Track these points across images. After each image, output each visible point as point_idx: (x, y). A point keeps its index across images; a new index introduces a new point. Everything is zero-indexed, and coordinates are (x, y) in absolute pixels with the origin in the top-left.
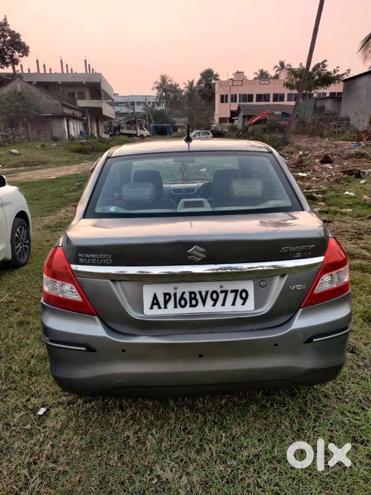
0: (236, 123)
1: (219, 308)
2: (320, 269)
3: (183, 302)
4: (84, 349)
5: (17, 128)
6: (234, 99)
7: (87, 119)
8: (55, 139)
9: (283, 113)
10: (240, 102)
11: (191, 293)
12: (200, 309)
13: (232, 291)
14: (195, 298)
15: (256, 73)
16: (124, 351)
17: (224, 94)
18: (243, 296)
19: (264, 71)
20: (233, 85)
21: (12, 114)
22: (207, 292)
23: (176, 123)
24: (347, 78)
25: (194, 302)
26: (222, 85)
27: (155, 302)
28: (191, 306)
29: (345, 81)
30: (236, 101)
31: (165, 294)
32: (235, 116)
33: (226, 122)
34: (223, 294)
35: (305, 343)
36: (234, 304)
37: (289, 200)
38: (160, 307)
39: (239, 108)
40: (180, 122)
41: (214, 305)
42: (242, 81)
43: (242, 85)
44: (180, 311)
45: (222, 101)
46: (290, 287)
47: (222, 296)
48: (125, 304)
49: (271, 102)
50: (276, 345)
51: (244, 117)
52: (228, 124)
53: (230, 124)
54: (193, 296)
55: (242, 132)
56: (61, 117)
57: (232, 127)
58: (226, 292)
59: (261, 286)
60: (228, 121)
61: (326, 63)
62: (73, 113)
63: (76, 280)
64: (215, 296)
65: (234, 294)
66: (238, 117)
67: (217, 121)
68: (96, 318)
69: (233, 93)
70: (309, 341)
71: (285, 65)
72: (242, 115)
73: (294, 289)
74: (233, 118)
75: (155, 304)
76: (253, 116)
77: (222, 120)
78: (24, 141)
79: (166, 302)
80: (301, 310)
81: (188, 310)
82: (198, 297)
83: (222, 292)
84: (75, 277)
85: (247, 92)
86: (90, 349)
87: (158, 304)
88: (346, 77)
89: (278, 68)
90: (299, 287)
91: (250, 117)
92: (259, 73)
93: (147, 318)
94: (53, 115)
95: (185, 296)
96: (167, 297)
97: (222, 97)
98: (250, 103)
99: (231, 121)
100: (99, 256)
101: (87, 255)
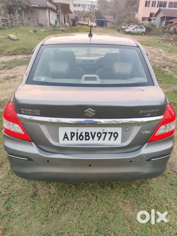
0: (153, 22)
1: (101, 142)
2: (160, 123)
3: (81, 138)
4: (26, 159)
5: (14, 15)
7: (60, 11)
8: (41, 26)
10: (157, 7)
11: (86, 133)
12: (91, 141)
13: (109, 133)
14: (88, 136)
16: (48, 161)
17: (148, 1)
18: (115, 135)
21: (10, 2)
22: (95, 133)
25: (87, 138)
27: (66, 137)
28: (86, 140)
30: (155, 6)
31: (71, 133)
33: (146, 21)
34: (104, 134)
35: (146, 161)
36: (110, 140)
37: (146, 78)
38: (68, 140)
39: (159, 11)
41: (99, 140)
44: (79, 142)
45: (146, 6)
46: (142, 132)
48: (48, 138)
50: (131, 162)
54: (87, 134)
56: (45, 8)
57: (151, 24)
58: (106, 133)
59: (126, 131)
62: (52, 6)
63: (21, 122)
64: (99, 135)
65: (110, 134)
68: (33, 143)
69: (154, 0)
70: (150, 160)
72: (161, 16)
73: (144, 133)
74: (151, 18)
75: (66, 138)
77: (144, 19)
78: (19, 25)
79: (72, 137)
80: (146, 144)
81: (84, 142)
82: (90, 135)
83: (103, 133)
84: (20, 121)
86: (30, 159)
87: (67, 138)
90: (147, 132)
93: (61, 145)
94: (40, 6)
95: (82, 134)
96: (73, 134)
97: (146, 2)
98: (165, 8)
99: (149, 20)
100: (32, 111)
101: (26, 110)
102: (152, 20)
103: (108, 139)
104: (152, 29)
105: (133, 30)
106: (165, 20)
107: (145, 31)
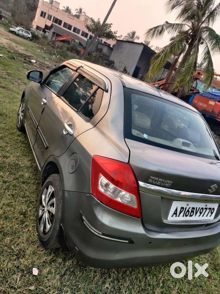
0: (47, 34)
3: (187, 213)
4: (127, 242)
6: (50, 17)
9: (80, 43)
10: (53, 22)
11: (193, 208)
12: (193, 218)
13: (209, 209)
14: (193, 212)
15: (64, 7)
16: (150, 243)
17: (44, 11)
18: (212, 211)
19: (69, 9)
20: (51, 8)
22: (199, 208)
23: (2, 13)
24: (120, 39)
25: (192, 214)
26: (44, 4)
27: (175, 212)
28: (190, 216)
29: (118, 40)
30: (50, 20)
31: (181, 208)
32: (47, 30)
33: (41, 31)
38: (176, 216)
39: (52, 26)
40: (5, 14)
41: (199, 216)
42: (58, 9)
43: (57, 11)
44: (184, 218)
45: (41, 15)
47: (204, 210)
49: (72, 31)
51: (54, 33)
52: (41, 32)
53: (43, 33)
55: (51, 43)
57: (44, 36)
60: (42, 30)
61: (112, 26)
63: (139, 193)
64: (202, 211)
66: (50, 31)
67: (35, 27)
69: (50, 14)
71: (83, 11)
72: (53, 31)
74: (46, 30)
76: (62, 36)
77: (38, 28)
79: (180, 213)
81: (188, 218)
82: (195, 211)
83: (205, 208)
85: (59, 18)
86: (131, 242)
88: (118, 39)
89: (78, 11)
91: (58, 35)
92: (66, 8)
93: (170, 222)
95: (189, 210)
97: (42, 12)
98: (59, 26)
99: (44, 31)
100: (165, 181)
101: (157, 179)
102: (47, 32)
103: (206, 215)
104: (39, 39)
105: (18, 31)
106: (55, 36)
107: (30, 37)
